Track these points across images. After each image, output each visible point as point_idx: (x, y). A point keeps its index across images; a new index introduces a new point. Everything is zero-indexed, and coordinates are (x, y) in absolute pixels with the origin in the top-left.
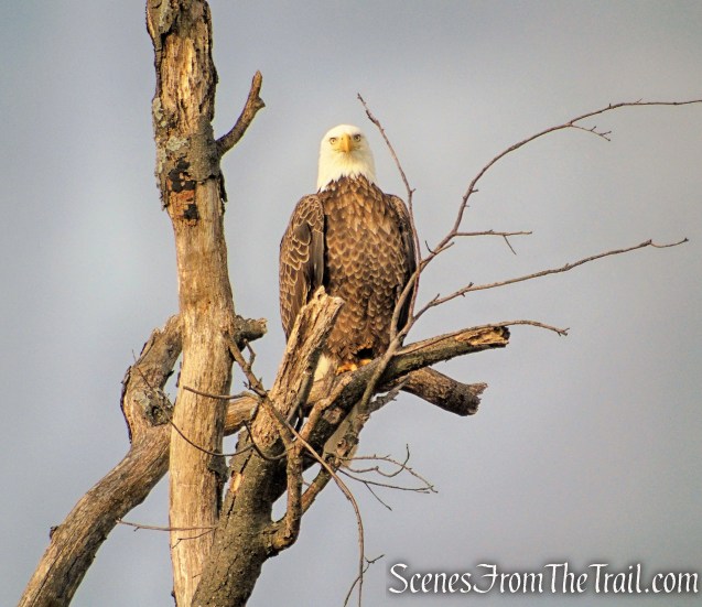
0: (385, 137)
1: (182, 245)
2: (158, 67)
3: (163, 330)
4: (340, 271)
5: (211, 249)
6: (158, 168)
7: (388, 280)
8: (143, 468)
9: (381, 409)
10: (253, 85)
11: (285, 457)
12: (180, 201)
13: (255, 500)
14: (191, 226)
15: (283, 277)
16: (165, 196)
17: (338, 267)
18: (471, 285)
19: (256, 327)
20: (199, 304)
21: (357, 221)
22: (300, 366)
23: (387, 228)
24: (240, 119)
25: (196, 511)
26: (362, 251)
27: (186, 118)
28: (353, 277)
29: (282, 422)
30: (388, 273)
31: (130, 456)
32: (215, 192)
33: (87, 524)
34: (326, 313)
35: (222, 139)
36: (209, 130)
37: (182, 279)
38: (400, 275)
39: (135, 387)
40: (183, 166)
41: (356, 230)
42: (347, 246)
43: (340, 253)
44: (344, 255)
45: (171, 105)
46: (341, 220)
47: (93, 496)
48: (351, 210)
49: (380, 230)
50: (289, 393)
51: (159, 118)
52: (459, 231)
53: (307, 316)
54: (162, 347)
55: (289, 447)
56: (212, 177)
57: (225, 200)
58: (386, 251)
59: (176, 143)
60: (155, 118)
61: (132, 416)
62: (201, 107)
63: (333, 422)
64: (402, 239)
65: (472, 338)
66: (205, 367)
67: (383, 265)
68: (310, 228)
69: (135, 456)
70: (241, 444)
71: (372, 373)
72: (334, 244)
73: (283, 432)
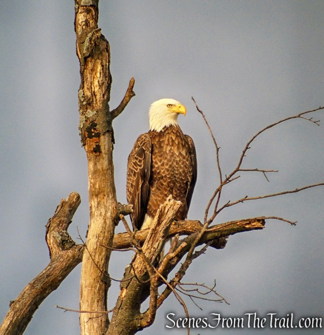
0: (205, 120)
1: (91, 165)
2: (82, 73)
3: (67, 200)
4: (159, 173)
5: (106, 168)
6: (80, 125)
7: (183, 179)
8: (57, 272)
9: (198, 258)
10: (130, 84)
11: (149, 282)
12: (91, 143)
13: (132, 302)
14: (96, 156)
15: (129, 175)
16: (84, 140)
17: (158, 171)
18: (247, 197)
19: (128, 209)
20: (99, 196)
21: (169, 148)
22: (158, 235)
23: (184, 153)
24: (122, 102)
25: (94, 302)
26: (170, 163)
27: (96, 100)
28: (165, 176)
29: (149, 264)
30: (183, 175)
31: (51, 266)
32: (109, 139)
33: (29, 300)
34: (173, 209)
35: (113, 111)
36: (107, 107)
37: (91, 183)
38: (189, 176)
39: (53, 230)
40: (93, 125)
41: (168, 152)
42: (163, 161)
43: (159, 164)
44: (161, 165)
45: (88, 94)
46: (161, 147)
47: (32, 286)
48: (166, 142)
49: (180, 153)
50: (152, 249)
51: (82, 100)
52: (240, 168)
53: (163, 210)
54: (67, 209)
55: (152, 277)
56: (108, 131)
57: (114, 143)
58: (182, 164)
59: (90, 113)
60: (80, 100)
61: (52, 245)
62: (104, 95)
63: (173, 263)
64: (191, 158)
65: (246, 224)
66: (101, 228)
67: (181, 170)
68: (144, 151)
69: (53, 266)
70: (127, 274)
71: (194, 240)
72: (156, 160)
73: (149, 269)
